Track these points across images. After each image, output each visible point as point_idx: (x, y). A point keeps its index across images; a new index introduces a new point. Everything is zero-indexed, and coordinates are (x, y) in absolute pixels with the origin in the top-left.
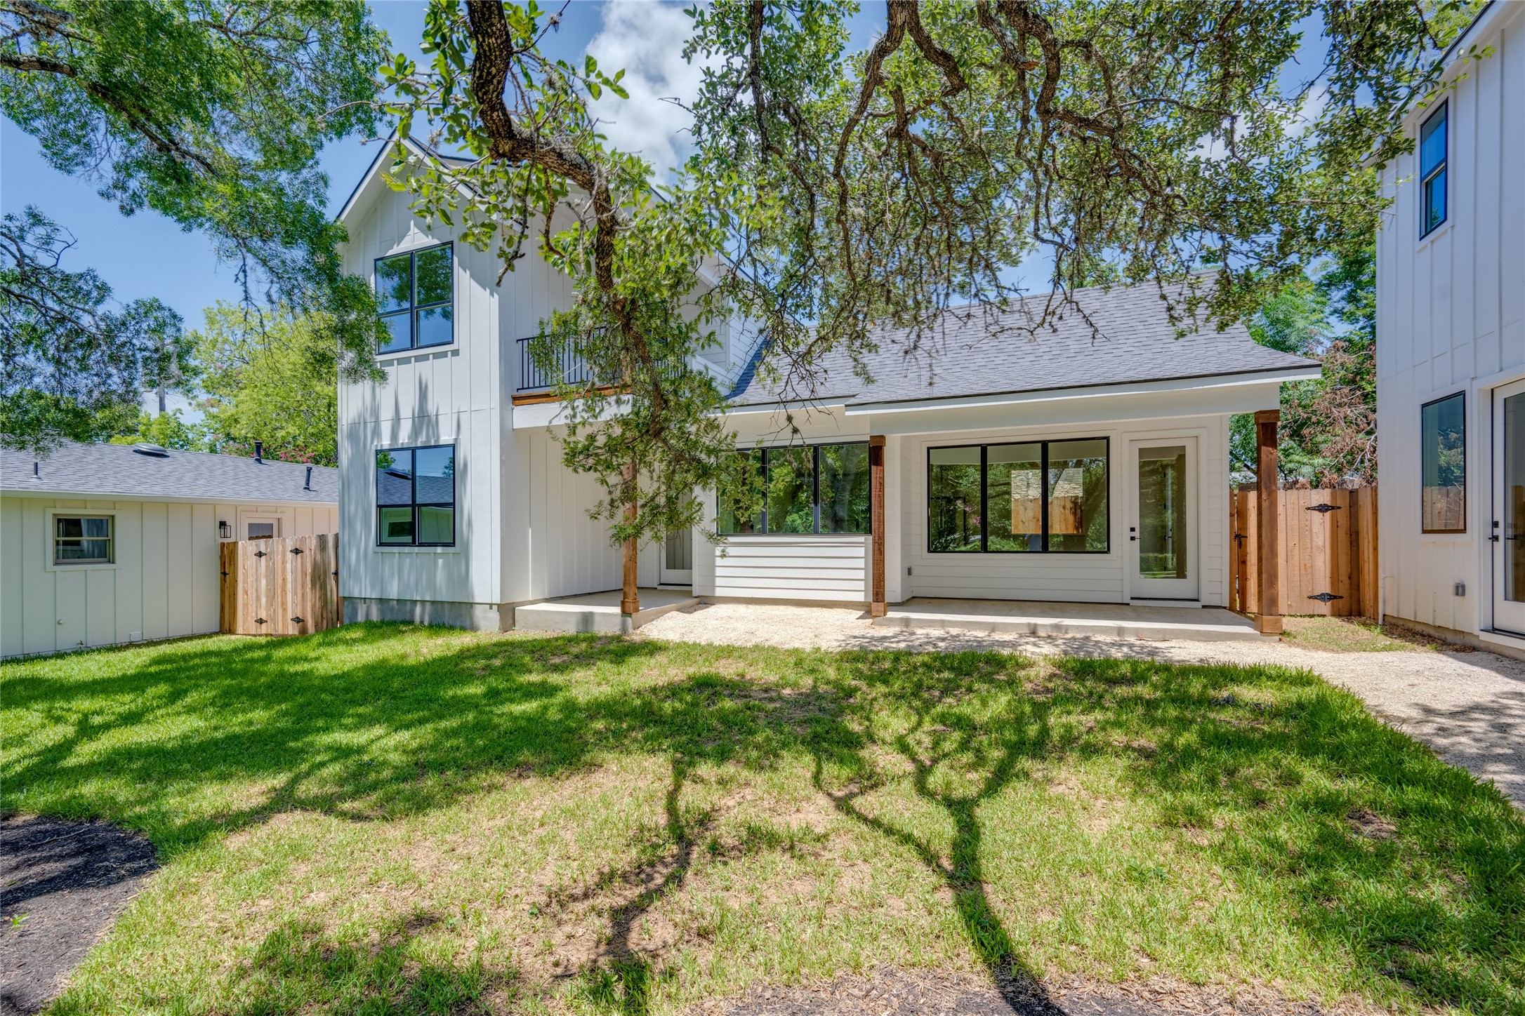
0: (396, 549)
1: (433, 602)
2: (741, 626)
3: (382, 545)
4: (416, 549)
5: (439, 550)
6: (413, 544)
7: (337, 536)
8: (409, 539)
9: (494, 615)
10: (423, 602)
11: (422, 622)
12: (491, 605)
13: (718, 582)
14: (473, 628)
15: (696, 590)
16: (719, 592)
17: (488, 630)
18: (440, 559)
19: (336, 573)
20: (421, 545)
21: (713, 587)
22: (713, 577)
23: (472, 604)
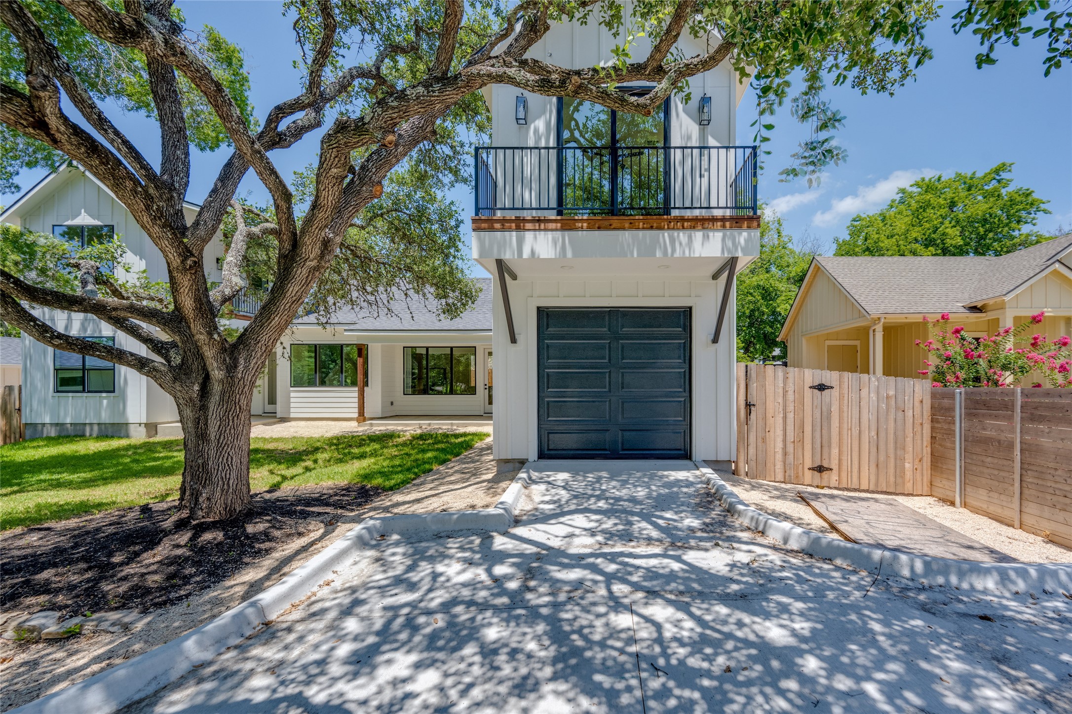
0: (70, 394)
1: (99, 424)
2: (292, 430)
3: (58, 392)
4: (85, 394)
5: (104, 395)
6: (84, 391)
7: (20, 387)
8: (80, 388)
9: (143, 430)
10: (91, 424)
11: (90, 435)
12: (140, 424)
13: (292, 410)
14: (127, 436)
15: (279, 415)
16: (292, 415)
17: (138, 436)
18: (105, 400)
19: (19, 410)
20: (89, 392)
21: (289, 413)
22: (289, 408)
23: (127, 424)
